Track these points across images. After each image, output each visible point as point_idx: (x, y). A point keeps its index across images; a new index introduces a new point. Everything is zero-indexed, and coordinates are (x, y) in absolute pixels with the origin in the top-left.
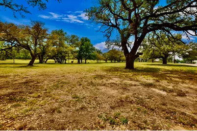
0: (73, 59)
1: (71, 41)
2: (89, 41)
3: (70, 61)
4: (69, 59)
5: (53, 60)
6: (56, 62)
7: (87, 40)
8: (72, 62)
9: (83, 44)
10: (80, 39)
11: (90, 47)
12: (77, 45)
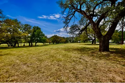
0: (24, 43)
1: (24, 29)
2: (40, 29)
3: (22, 44)
4: (21, 43)
5: (6, 45)
6: (9, 46)
7: (38, 28)
8: (24, 45)
9: (35, 31)
10: (32, 28)
11: (41, 34)
12: (29, 32)
